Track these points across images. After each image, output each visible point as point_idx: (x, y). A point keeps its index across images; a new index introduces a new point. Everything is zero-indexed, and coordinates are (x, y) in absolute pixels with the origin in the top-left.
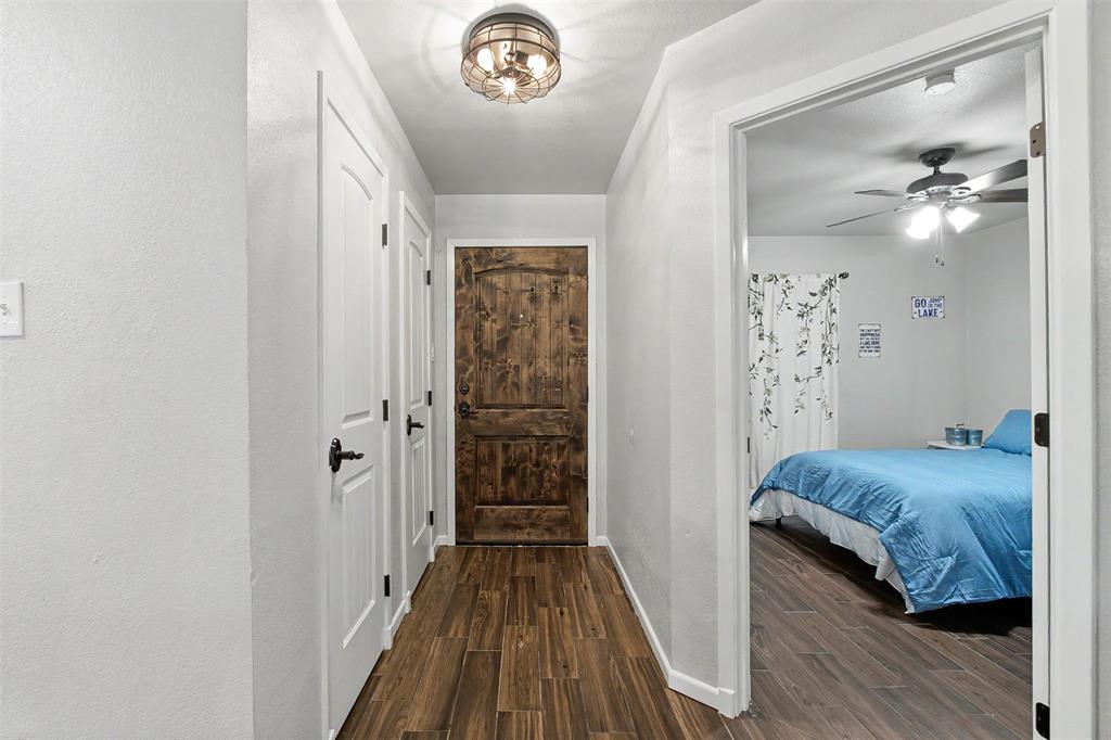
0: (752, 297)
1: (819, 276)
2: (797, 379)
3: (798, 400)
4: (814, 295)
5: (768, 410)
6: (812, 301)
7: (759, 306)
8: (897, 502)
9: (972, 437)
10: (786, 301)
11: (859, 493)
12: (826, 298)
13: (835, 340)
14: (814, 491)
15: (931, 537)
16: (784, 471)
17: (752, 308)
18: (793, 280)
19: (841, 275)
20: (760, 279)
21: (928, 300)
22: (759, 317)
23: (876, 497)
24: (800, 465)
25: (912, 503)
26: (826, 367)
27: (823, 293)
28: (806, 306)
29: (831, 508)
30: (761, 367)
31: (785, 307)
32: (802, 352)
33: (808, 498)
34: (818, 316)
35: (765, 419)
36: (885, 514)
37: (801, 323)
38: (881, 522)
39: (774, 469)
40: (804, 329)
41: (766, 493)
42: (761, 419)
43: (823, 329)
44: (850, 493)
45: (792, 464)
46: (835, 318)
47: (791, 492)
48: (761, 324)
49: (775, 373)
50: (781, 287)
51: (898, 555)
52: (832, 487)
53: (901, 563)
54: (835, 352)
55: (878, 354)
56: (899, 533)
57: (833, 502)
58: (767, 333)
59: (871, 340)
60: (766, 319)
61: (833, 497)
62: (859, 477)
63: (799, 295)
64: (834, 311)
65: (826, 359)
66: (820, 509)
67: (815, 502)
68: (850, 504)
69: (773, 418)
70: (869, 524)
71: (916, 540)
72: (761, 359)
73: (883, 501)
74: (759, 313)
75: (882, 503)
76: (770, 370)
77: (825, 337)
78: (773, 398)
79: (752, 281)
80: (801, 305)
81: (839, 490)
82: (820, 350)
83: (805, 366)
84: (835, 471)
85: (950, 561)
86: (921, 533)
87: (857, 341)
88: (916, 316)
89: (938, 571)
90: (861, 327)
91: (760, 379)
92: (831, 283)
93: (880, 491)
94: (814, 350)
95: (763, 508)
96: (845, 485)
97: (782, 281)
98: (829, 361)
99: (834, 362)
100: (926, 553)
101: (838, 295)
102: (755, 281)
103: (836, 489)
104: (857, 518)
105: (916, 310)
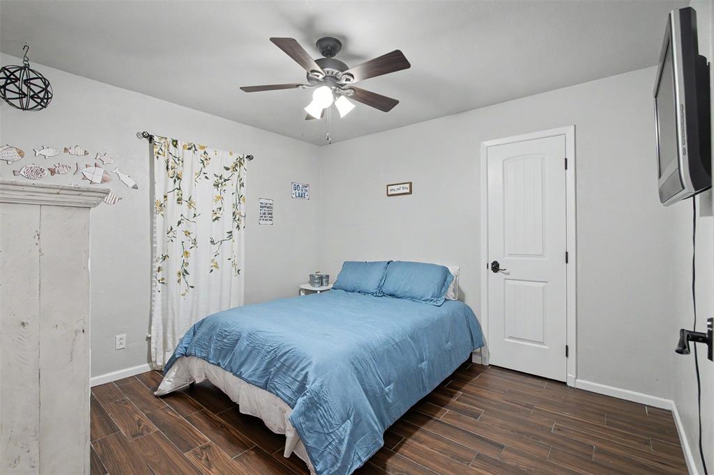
0: (171, 161)
1: (231, 154)
2: (212, 242)
3: (213, 261)
4: (227, 169)
5: (185, 271)
6: (226, 175)
7: (178, 171)
8: (302, 370)
9: (324, 280)
10: (204, 171)
11: (267, 359)
12: (236, 174)
13: (242, 209)
14: (224, 358)
15: (334, 403)
16: (196, 337)
17: (171, 172)
18: (211, 153)
19: (248, 157)
20: (179, 145)
21: (301, 186)
22: (178, 181)
23: (283, 364)
24: (213, 328)
25: (317, 370)
26: (235, 232)
27: (234, 169)
28: (221, 177)
29: (240, 376)
30: (179, 231)
31: (202, 176)
32: (217, 218)
33: (218, 365)
34: (230, 187)
35: (182, 280)
36: (292, 383)
37: (216, 192)
38: (288, 393)
39: (188, 334)
40: (219, 198)
41: (178, 361)
42: (179, 281)
43: (233, 199)
44: (259, 359)
45: (204, 329)
46: (243, 191)
47: (204, 358)
48: (179, 189)
49: (193, 236)
50: (199, 158)
51: (307, 434)
52: (241, 353)
53: (311, 443)
54: (242, 219)
55: (271, 222)
56: (308, 409)
57: (242, 370)
58: (185, 197)
59: (267, 212)
60: (185, 184)
61: (241, 365)
62: (266, 340)
63: (214, 167)
64: (242, 185)
65: (236, 224)
66: (229, 375)
67: (225, 369)
68: (258, 372)
69: (190, 279)
70: (277, 395)
71: (322, 411)
72: (179, 223)
73: (289, 367)
74: (178, 178)
75: (287, 370)
76: (188, 233)
77: (235, 206)
78: (191, 260)
79: (171, 146)
80: (216, 176)
81: (248, 356)
82: (231, 217)
83: (219, 231)
84: (244, 335)
85: (348, 425)
86: (326, 402)
87: (257, 211)
88: (294, 196)
89: (341, 441)
90: (261, 201)
91: (178, 242)
92: (240, 163)
93: (285, 358)
94: (227, 215)
95: (177, 376)
96: (253, 351)
97: (201, 152)
98: (238, 226)
99: (241, 227)
100: (331, 425)
101: (245, 172)
102: (175, 146)
103: (245, 356)
104: (265, 387)
105: (294, 192)
